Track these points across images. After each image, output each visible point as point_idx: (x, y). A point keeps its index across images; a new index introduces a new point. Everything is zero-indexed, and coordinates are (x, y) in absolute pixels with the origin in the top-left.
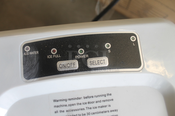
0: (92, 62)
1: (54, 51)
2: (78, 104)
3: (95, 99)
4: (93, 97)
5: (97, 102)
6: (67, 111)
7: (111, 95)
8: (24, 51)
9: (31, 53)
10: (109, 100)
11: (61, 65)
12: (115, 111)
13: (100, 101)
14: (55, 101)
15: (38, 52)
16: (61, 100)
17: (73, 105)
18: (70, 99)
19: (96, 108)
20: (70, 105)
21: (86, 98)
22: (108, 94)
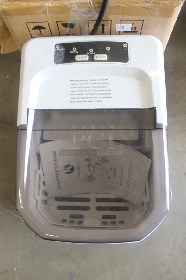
0: (97, 57)
1: (74, 50)
2: (86, 84)
3: (97, 82)
4: (96, 80)
5: (98, 84)
6: (78, 88)
7: (108, 80)
8: (56, 48)
9: (60, 50)
10: (106, 83)
11: (78, 57)
12: (110, 90)
13: (100, 83)
14: (71, 81)
15: (64, 49)
16: (75, 81)
17: (82, 84)
18: (81, 81)
19: (97, 87)
20: (81, 84)
21: (91, 80)
22: (106, 80)
